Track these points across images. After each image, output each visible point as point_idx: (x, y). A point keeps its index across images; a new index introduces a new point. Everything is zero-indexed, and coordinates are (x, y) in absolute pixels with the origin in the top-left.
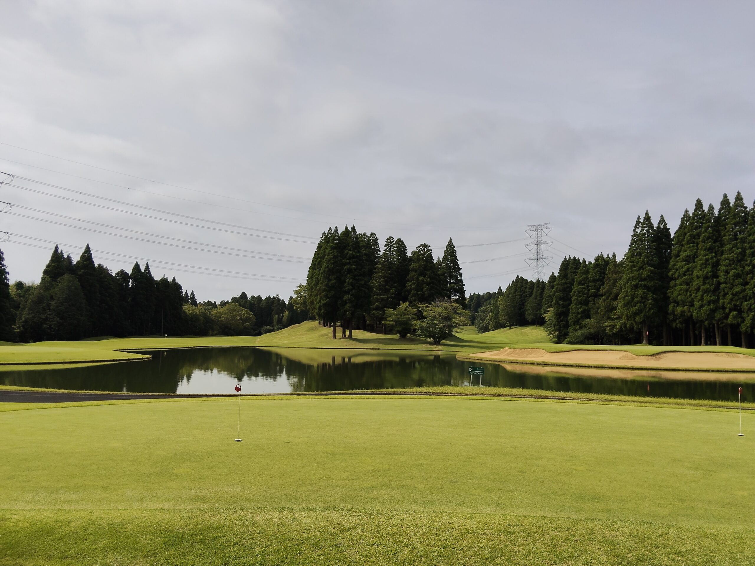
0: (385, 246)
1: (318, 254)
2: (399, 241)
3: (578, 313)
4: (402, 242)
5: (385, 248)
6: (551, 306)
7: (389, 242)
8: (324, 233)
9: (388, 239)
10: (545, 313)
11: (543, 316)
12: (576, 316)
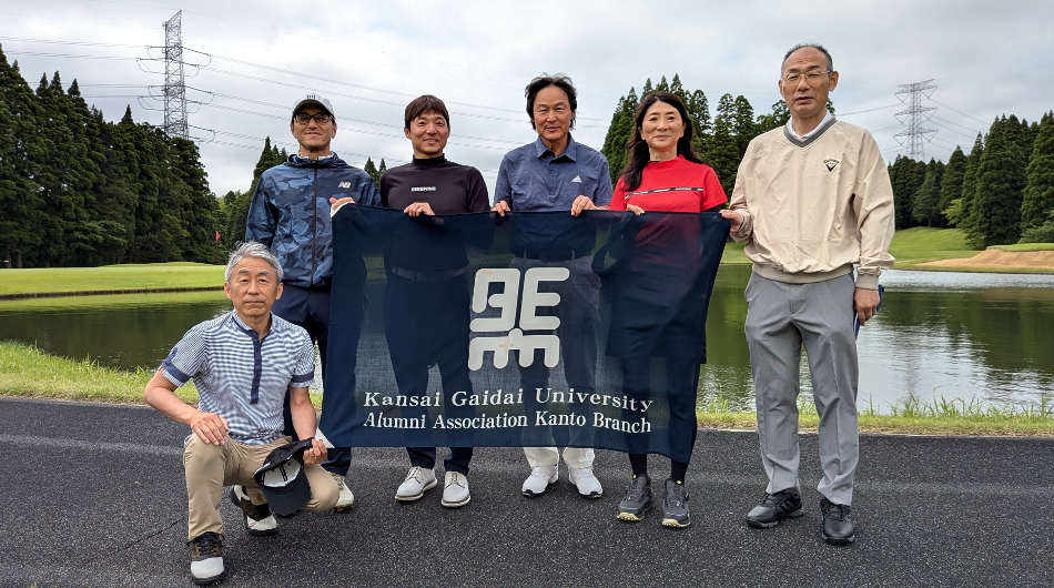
0: (718, 110)
1: (614, 130)
2: (741, 99)
3: (1041, 199)
4: (745, 100)
5: (719, 113)
6: (958, 197)
7: (725, 103)
8: (623, 98)
9: (724, 97)
10: (944, 208)
11: (943, 213)
12: (1035, 205)
